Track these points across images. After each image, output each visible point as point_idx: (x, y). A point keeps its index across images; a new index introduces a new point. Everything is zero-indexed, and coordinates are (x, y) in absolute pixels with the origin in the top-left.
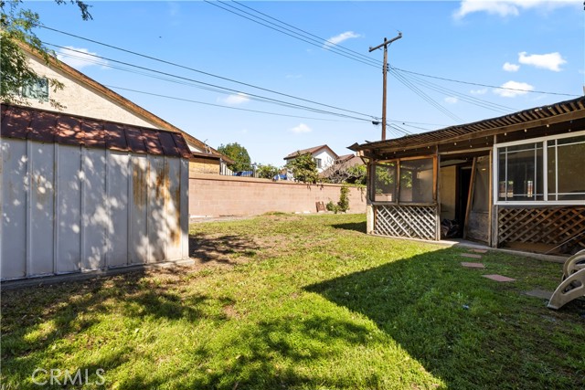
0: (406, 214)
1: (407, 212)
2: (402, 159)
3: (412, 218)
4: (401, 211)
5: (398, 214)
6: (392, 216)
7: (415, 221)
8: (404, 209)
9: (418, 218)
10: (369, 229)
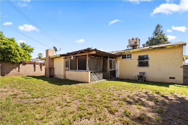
0: (97, 74)
3: (99, 75)
8: (97, 72)
10: (90, 81)
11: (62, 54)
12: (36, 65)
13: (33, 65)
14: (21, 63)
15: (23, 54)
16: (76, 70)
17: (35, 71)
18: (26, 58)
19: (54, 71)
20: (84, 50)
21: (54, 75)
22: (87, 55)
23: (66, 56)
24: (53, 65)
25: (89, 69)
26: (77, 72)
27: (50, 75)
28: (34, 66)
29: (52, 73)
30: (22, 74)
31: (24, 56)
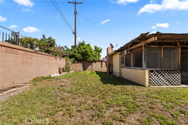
0: (166, 74)
1: (166, 73)
2: (164, 46)
3: (169, 76)
4: (163, 73)
5: (162, 74)
6: (159, 75)
7: (170, 77)
8: (165, 71)
9: (172, 76)
10: (147, 84)
11: (117, 50)
12: (103, 63)
13: (100, 63)
14: (93, 61)
15: (94, 55)
16: (130, 67)
17: (102, 68)
18: (97, 57)
19: (113, 68)
20: (136, 39)
21: (113, 72)
22: (143, 45)
23: (122, 51)
24: (112, 62)
25: (145, 65)
26: (132, 70)
27: (109, 71)
28: (102, 64)
29: (111, 69)
30: (94, 69)
31: (95, 56)
